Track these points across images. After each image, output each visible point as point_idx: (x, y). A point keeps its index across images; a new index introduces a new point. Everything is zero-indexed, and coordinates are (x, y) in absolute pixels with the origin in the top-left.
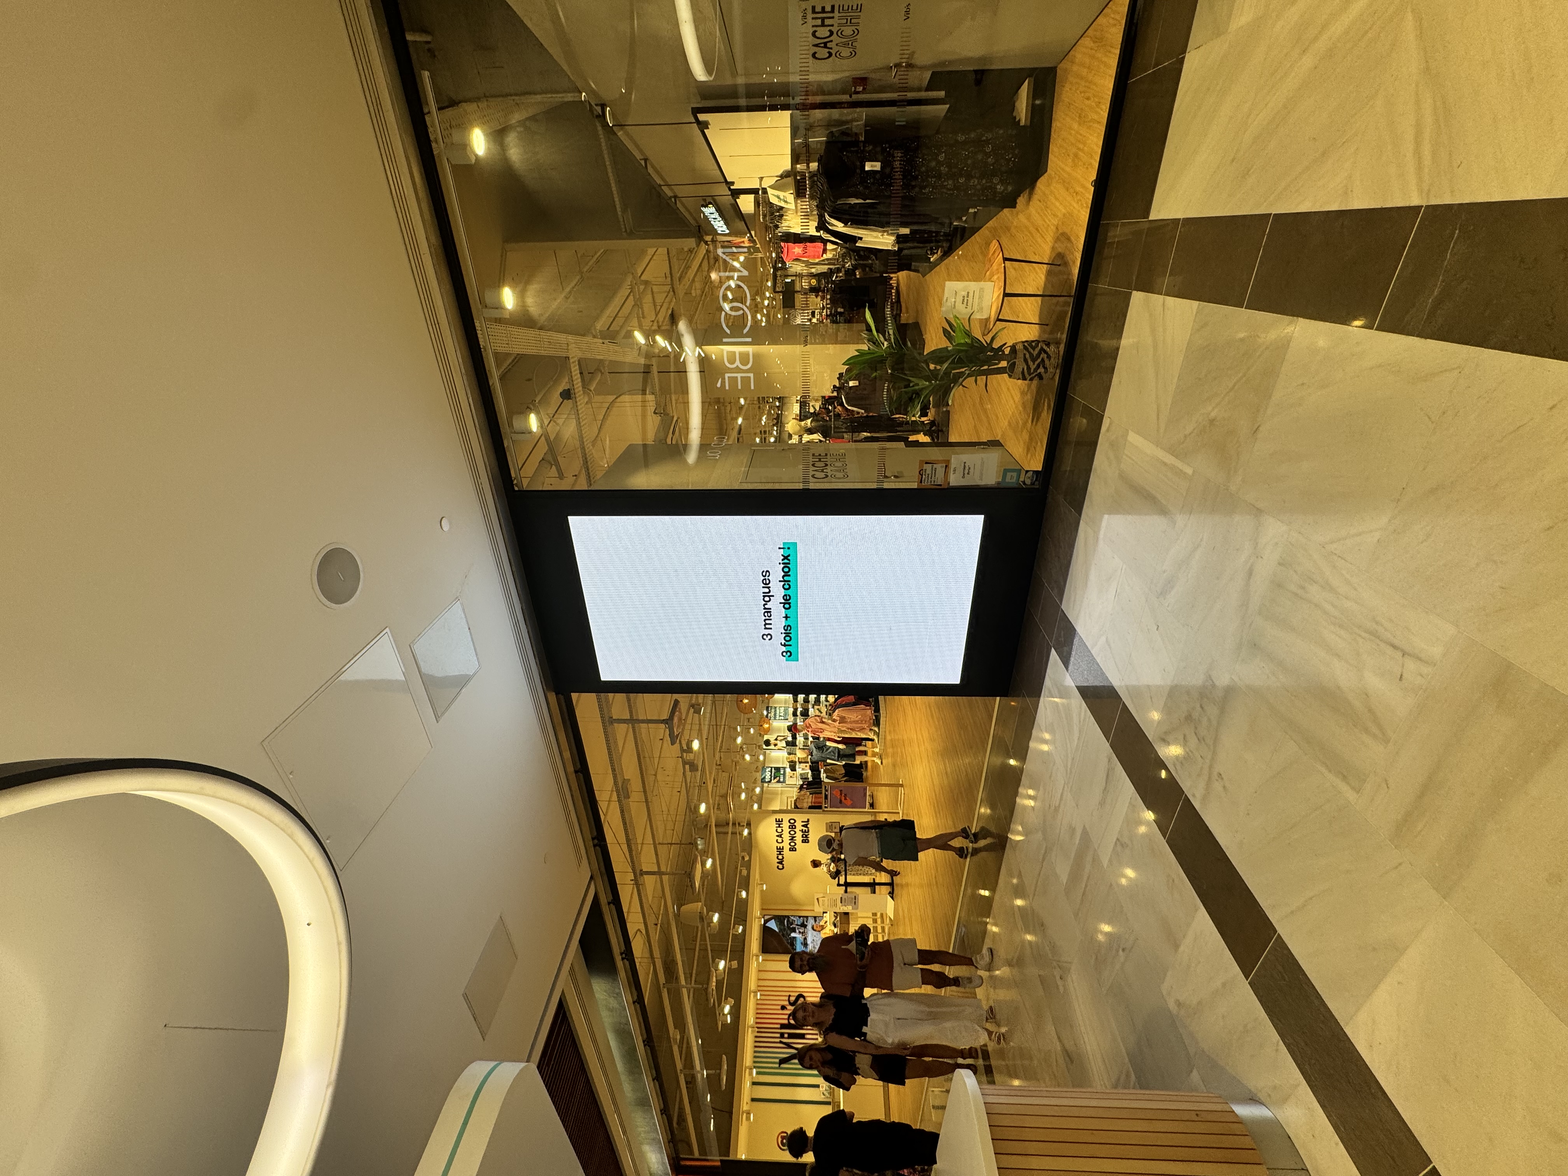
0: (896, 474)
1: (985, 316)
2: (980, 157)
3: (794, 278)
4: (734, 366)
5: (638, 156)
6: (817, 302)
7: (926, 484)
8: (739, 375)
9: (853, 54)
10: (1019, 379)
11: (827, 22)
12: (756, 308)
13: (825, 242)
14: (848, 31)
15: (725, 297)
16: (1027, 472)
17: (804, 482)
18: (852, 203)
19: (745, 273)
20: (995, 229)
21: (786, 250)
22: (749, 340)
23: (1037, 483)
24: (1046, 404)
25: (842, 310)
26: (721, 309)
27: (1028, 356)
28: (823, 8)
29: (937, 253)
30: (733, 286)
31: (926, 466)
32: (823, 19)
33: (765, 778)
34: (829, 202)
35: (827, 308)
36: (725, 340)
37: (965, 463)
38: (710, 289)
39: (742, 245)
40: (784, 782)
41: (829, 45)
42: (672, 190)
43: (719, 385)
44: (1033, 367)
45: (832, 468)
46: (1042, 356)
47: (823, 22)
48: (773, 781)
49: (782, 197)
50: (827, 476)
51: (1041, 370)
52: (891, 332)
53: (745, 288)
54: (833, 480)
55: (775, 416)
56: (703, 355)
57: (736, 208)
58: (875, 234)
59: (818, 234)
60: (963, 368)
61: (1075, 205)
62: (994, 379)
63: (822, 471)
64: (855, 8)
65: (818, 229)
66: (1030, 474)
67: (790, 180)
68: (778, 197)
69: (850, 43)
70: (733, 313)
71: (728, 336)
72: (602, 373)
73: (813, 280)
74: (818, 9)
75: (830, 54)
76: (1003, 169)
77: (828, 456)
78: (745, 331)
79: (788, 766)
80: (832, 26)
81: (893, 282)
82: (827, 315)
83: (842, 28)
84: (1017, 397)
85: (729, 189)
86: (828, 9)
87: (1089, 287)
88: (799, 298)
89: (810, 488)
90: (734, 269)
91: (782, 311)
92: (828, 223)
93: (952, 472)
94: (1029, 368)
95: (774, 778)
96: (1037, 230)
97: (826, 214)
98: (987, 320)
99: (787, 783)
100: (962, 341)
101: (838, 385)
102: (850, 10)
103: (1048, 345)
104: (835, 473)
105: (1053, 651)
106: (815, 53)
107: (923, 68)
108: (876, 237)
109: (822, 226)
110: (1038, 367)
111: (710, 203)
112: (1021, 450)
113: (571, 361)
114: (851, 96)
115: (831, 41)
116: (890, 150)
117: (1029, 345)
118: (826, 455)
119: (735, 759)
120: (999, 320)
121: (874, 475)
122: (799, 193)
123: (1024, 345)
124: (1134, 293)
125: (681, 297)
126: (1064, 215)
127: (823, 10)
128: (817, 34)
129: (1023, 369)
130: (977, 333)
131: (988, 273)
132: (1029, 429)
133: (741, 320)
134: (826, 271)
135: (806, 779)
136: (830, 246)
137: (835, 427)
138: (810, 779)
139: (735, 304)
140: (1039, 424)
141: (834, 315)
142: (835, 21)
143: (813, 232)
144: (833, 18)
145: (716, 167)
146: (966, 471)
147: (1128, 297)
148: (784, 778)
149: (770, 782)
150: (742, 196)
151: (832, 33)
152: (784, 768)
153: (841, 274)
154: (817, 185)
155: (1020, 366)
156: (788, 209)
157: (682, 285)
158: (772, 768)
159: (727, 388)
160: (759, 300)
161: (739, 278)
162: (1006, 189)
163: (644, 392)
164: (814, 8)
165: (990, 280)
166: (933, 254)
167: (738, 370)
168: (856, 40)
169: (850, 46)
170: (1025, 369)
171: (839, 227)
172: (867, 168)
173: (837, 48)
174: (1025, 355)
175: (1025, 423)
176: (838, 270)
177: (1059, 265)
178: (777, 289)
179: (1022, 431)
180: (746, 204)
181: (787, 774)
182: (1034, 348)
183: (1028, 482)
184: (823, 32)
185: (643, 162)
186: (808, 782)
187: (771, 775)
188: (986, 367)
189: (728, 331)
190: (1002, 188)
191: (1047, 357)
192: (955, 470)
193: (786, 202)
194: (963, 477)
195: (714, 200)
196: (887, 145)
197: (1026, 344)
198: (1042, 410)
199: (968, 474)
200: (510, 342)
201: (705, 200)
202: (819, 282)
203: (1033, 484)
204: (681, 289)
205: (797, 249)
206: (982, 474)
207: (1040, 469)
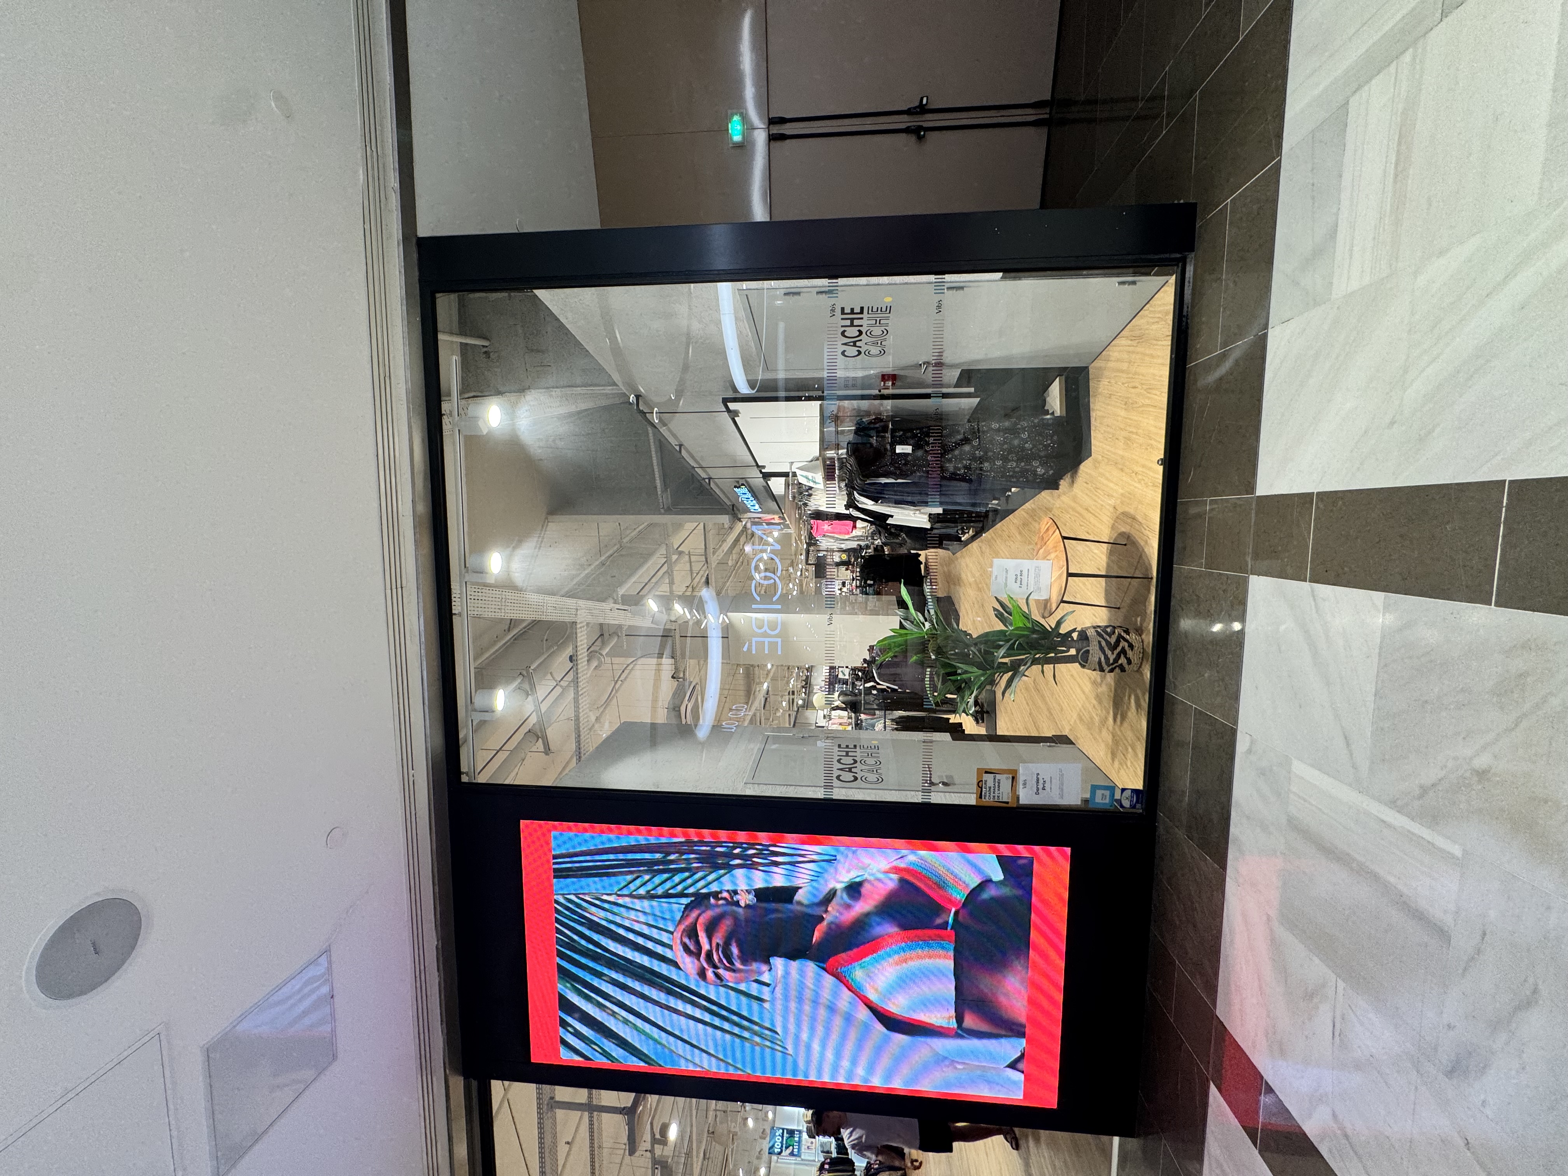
0: (945, 781)
1: (1044, 596)
2: (1016, 442)
3: (825, 553)
4: (763, 630)
5: (673, 442)
6: (845, 574)
7: (988, 800)
8: (767, 640)
9: (883, 352)
10: (1094, 670)
11: (856, 322)
12: (788, 578)
13: (854, 519)
14: (877, 331)
15: (757, 568)
16: (1123, 790)
17: (826, 787)
18: (883, 482)
19: (778, 547)
20: (1033, 510)
21: (815, 527)
22: (779, 607)
23: (1138, 806)
24: (1133, 701)
25: (872, 582)
26: (752, 578)
27: (1103, 643)
28: (852, 309)
29: (968, 532)
30: (766, 558)
31: (986, 777)
32: (852, 320)
33: (773, 1146)
34: (859, 481)
35: (857, 580)
36: (754, 606)
37: (1038, 774)
38: (744, 561)
39: (773, 521)
40: (799, 1155)
41: (858, 344)
42: (705, 472)
43: (745, 649)
44: (1112, 658)
45: (864, 767)
46: (1121, 645)
47: (852, 323)
48: (783, 1154)
49: (811, 478)
50: (856, 779)
51: (1123, 660)
52: (932, 612)
53: (777, 561)
54: (863, 785)
55: (804, 678)
56: (728, 622)
57: (768, 489)
58: (906, 512)
59: (847, 512)
60: (1024, 654)
61: (1137, 485)
62: (1061, 667)
63: (850, 770)
64: (884, 309)
65: (847, 507)
66: (1127, 794)
67: (819, 463)
68: (807, 478)
69: (879, 342)
70: (766, 582)
71: (757, 603)
72: (618, 636)
73: (844, 555)
74: (847, 310)
75: (860, 353)
76: (1042, 454)
77: (858, 748)
78: (774, 599)
79: (805, 1129)
80: (862, 326)
81: (922, 559)
82: (857, 587)
83: (872, 329)
84: (1088, 687)
85: (761, 472)
86: (857, 310)
87: (1174, 569)
88: (831, 571)
89: (834, 797)
90: (768, 544)
91: (814, 581)
92: (858, 501)
93: (1021, 786)
94: (1107, 658)
95: (787, 1148)
96: (1087, 509)
97: (855, 492)
98: (1047, 602)
99: (802, 1157)
100: (1021, 625)
101: (868, 658)
102: (879, 312)
103: (1127, 632)
104: (866, 775)
105: (1213, 1089)
106: (845, 351)
107: (952, 366)
108: (907, 515)
109: (851, 504)
110: (1118, 657)
111: (743, 485)
112: (1102, 753)
113: (578, 626)
114: (880, 391)
115: (861, 340)
116: (921, 435)
117: (1101, 632)
118: (855, 746)
119: (733, 1130)
120: (1063, 601)
121: (918, 779)
122: (829, 475)
123: (1097, 631)
124: (1251, 576)
125: (713, 566)
126: (1122, 495)
127: (852, 311)
128: (846, 334)
129: (1100, 659)
130: (1036, 616)
131: (1041, 551)
132: (1111, 728)
133: (773, 587)
134: (855, 546)
135: (828, 1152)
136: (859, 524)
137: (866, 703)
138: (834, 1155)
139: (768, 574)
140: (1125, 725)
141: (863, 587)
142: (865, 322)
143: (842, 510)
144: (862, 318)
145: (748, 454)
146: (1041, 786)
147: (1246, 581)
148: (799, 1149)
149: (780, 1153)
150: (773, 479)
151: (861, 332)
152: (800, 1132)
153: (870, 551)
154: (846, 466)
155: (1095, 655)
156: (818, 489)
157: (715, 556)
158: (783, 1129)
159: (754, 652)
160: (792, 571)
161: (772, 552)
162: (1047, 472)
163: (660, 655)
164: (843, 309)
165: (1044, 558)
166: (964, 533)
167: (765, 635)
168: (885, 340)
169: (879, 345)
170: (1103, 659)
171: (868, 504)
172: (898, 451)
173: (867, 347)
174: (1099, 642)
175: (1104, 722)
176: (868, 547)
177: (1125, 545)
178: (810, 562)
179: (1100, 731)
180: (777, 486)
181: (803, 1142)
182: (1110, 635)
183: (1126, 804)
184: (852, 332)
185: (677, 448)
186: (831, 1159)
187: (782, 1143)
188: (1053, 655)
189: (758, 599)
190: (1043, 471)
191: (1129, 646)
192: (1025, 784)
193: (815, 482)
194: (1037, 793)
195: (747, 482)
196: (918, 431)
197: (1099, 630)
198: (1128, 708)
199: (1044, 789)
200: (503, 607)
201: (738, 482)
202: (849, 556)
203: (1133, 807)
204: (714, 560)
205: (826, 526)
206: (1062, 790)
207: (1141, 788)
